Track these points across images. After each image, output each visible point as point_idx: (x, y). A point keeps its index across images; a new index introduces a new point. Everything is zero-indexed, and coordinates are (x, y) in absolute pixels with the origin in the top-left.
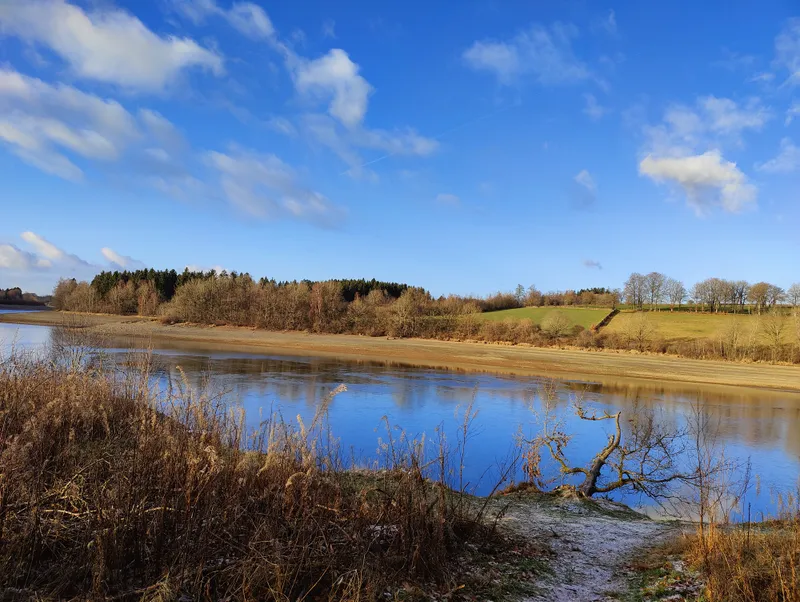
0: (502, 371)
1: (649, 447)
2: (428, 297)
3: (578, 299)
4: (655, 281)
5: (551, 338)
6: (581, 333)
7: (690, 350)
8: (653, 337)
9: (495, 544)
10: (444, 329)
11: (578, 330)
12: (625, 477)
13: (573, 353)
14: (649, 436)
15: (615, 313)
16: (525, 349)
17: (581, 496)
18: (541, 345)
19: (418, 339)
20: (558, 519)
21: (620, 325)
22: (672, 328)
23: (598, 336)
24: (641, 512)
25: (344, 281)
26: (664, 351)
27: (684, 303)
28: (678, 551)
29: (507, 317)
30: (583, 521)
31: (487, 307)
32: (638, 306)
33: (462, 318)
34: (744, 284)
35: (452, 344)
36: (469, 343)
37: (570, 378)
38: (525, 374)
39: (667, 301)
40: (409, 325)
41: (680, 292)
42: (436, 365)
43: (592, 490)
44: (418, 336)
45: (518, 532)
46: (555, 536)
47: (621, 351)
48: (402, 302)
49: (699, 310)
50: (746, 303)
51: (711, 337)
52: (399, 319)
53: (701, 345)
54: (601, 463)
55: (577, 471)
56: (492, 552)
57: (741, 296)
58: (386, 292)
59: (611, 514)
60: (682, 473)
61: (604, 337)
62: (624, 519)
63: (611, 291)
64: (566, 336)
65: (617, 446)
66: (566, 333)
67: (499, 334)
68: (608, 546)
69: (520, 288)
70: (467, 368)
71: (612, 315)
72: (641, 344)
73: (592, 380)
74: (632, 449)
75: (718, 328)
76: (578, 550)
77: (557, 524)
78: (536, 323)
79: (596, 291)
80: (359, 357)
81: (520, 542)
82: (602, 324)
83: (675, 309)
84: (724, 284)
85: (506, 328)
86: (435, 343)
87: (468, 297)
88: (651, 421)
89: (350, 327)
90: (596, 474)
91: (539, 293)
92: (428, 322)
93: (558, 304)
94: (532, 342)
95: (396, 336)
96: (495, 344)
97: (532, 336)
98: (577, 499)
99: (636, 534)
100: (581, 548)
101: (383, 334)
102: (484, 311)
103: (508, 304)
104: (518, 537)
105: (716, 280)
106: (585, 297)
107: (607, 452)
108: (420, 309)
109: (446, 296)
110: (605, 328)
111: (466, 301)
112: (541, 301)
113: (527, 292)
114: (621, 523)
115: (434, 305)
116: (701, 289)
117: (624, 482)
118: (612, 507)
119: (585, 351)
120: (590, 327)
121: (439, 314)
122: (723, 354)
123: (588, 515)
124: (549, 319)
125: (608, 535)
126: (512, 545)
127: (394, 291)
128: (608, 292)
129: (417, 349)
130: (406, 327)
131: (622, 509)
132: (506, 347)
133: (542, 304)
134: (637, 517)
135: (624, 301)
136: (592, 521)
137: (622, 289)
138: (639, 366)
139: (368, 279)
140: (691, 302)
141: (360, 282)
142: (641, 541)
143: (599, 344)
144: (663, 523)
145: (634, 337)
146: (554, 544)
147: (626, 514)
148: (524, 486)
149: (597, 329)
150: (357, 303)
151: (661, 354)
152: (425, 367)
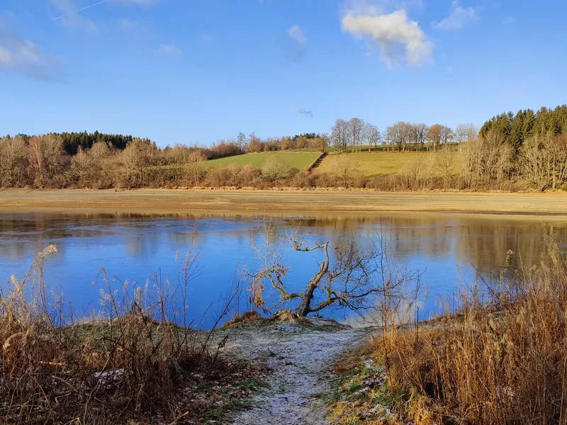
0: (228, 213)
1: (351, 269)
2: (155, 148)
3: (294, 144)
4: (356, 126)
5: (271, 181)
6: (297, 175)
7: (383, 184)
8: (355, 175)
9: (218, 370)
10: (171, 178)
11: (294, 172)
12: (333, 296)
13: (290, 193)
14: (351, 260)
15: (325, 155)
16: (248, 192)
17: (296, 317)
18: (262, 188)
19: (147, 189)
20: (275, 341)
21: (330, 166)
22: (370, 166)
23: (311, 176)
24: (345, 323)
25: (64, 135)
26: (364, 186)
27: (379, 144)
28: (369, 352)
29: (230, 164)
30: (296, 338)
31: (212, 155)
32: (344, 149)
33: (187, 167)
34: (424, 126)
35: (181, 192)
36: (197, 190)
37: (289, 215)
38: (250, 215)
39: (366, 143)
40: (137, 176)
41: (375, 136)
42: (167, 212)
43: (307, 311)
44: (146, 186)
45: (240, 357)
46: (272, 355)
47: (330, 189)
48: (128, 154)
49: (390, 149)
50: (425, 142)
51: (400, 172)
52: (125, 171)
53: (392, 179)
54: (314, 287)
55: (293, 296)
56: (216, 378)
57: (421, 136)
58: (110, 144)
59: (320, 329)
60: (376, 287)
61: (316, 178)
62: (330, 331)
63: (321, 136)
64: (284, 178)
65: (326, 271)
66: (284, 175)
67: (225, 180)
68: (315, 356)
69: (241, 136)
70: (196, 213)
71: (322, 157)
72: (345, 181)
73: (307, 216)
74: (338, 272)
75: (404, 164)
76: (291, 364)
77: (275, 344)
78: (257, 168)
79: (308, 136)
80: (88, 211)
81: (242, 365)
82: (314, 166)
83: (372, 150)
84: (408, 127)
85: (230, 174)
86: (164, 192)
87: (193, 146)
88: (352, 247)
89: (75, 181)
90: (310, 296)
91: (259, 140)
92: (156, 173)
93: (276, 149)
94: (254, 186)
95: (125, 187)
96: (221, 190)
97: (254, 180)
98: (292, 321)
99: (338, 342)
100: (293, 361)
101: (111, 186)
102: (210, 159)
103: (232, 151)
104: (240, 361)
105: (403, 123)
106: (299, 143)
107: (318, 276)
108: (147, 160)
109: (172, 146)
110: (316, 169)
111: (192, 150)
112: (261, 147)
113: (248, 138)
114: (326, 335)
115: (161, 155)
116: (392, 131)
117: (332, 300)
118: (322, 323)
119: (301, 190)
120: (304, 168)
121: (166, 164)
122: (409, 187)
123: (301, 332)
124: (269, 163)
125: (315, 348)
126: (235, 369)
127: (119, 143)
128: (318, 137)
129: (146, 199)
130: (134, 178)
131: (330, 323)
132: (231, 191)
133: (262, 150)
134: (342, 328)
135: (331, 145)
136: (304, 337)
137: (329, 133)
138: (345, 201)
139: (91, 132)
140: (384, 143)
141: (82, 135)
142: (341, 348)
143: (312, 184)
144: (361, 330)
145: (340, 175)
146: (271, 362)
147: (333, 327)
148: (248, 315)
149: (310, 170)
150: (81, 156)
151: (362, 189)
152: (156, 216)
